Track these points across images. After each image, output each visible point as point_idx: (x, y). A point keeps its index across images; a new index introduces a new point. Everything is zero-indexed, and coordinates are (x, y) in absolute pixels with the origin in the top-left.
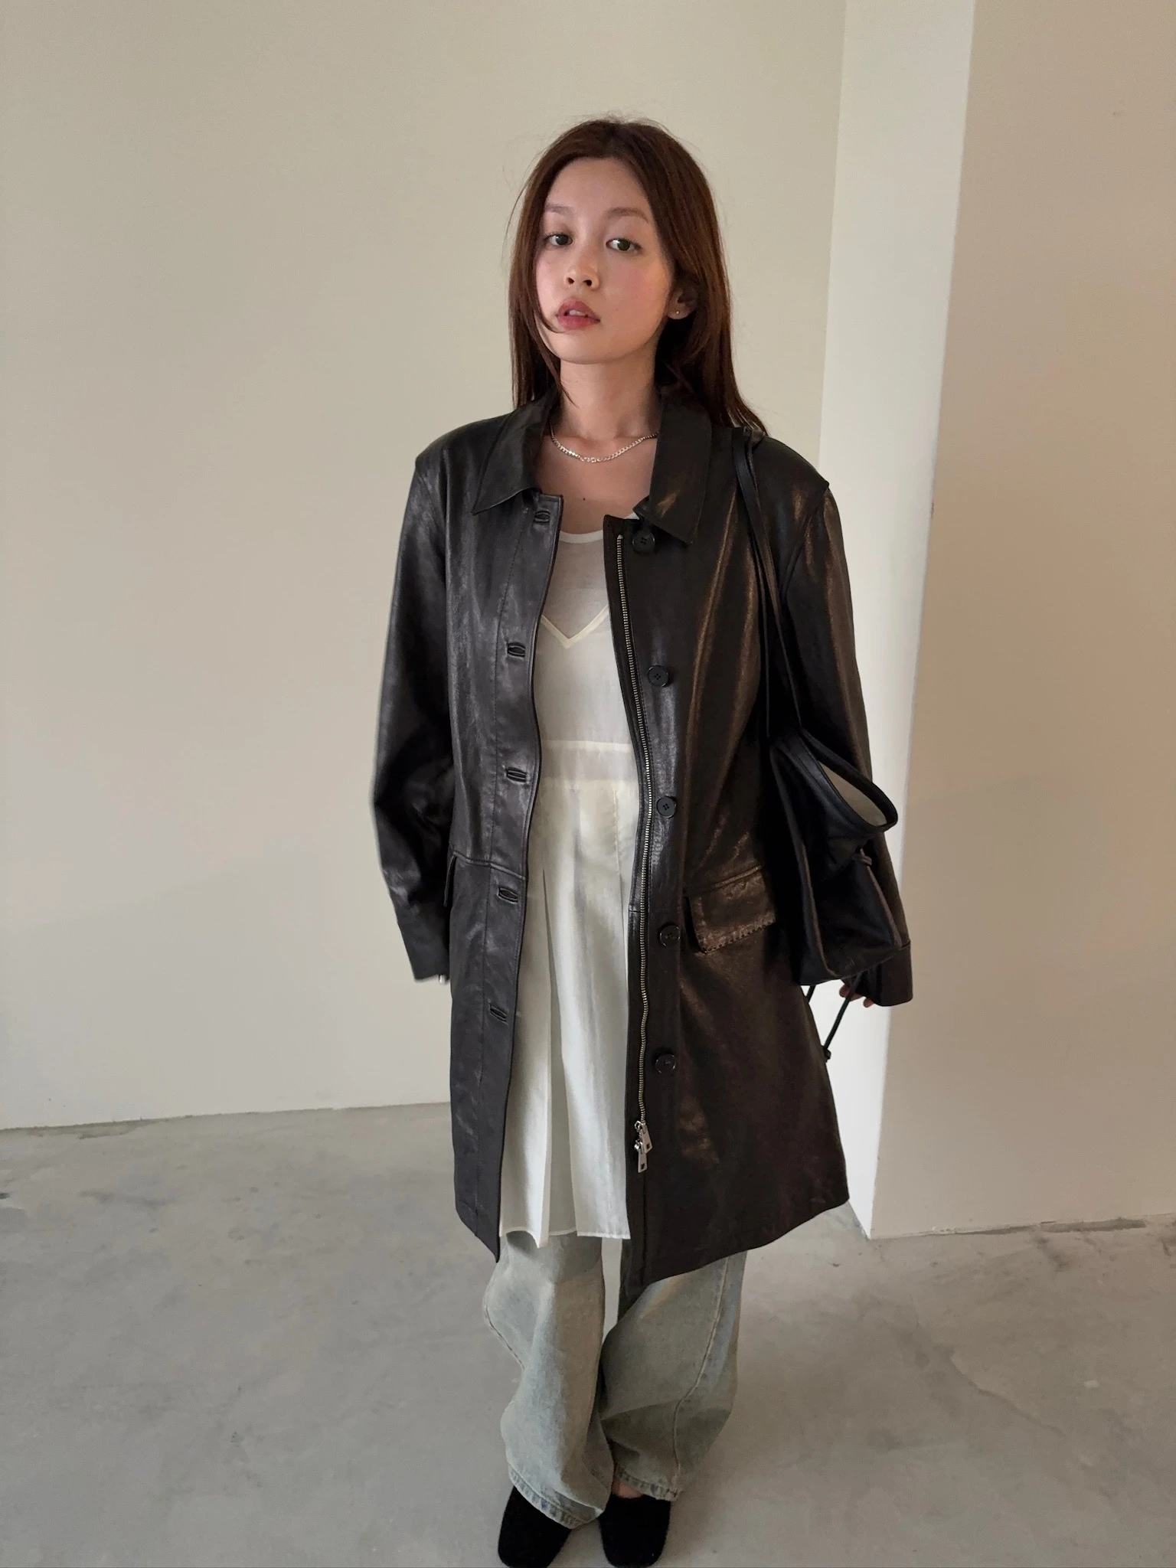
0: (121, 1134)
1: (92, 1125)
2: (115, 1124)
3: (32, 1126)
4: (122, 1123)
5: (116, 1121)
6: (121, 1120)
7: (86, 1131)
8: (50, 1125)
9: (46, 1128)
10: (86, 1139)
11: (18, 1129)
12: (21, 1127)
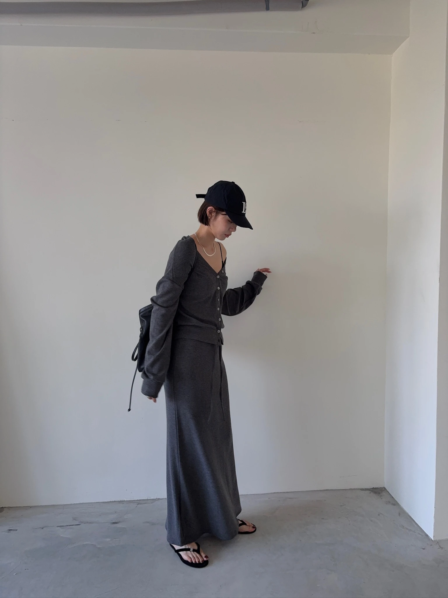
0: (152, 503)
1: (140, 500)
2: (148, 500)
3: (120, 500)
4: (150, 499)
5: (149, 499)
6: (150, 498)
7: (139, 502)
8: (126, 500)
9: (124, 501)
10: (139, 505)
11: (115, 501)
12: (116, 500)
